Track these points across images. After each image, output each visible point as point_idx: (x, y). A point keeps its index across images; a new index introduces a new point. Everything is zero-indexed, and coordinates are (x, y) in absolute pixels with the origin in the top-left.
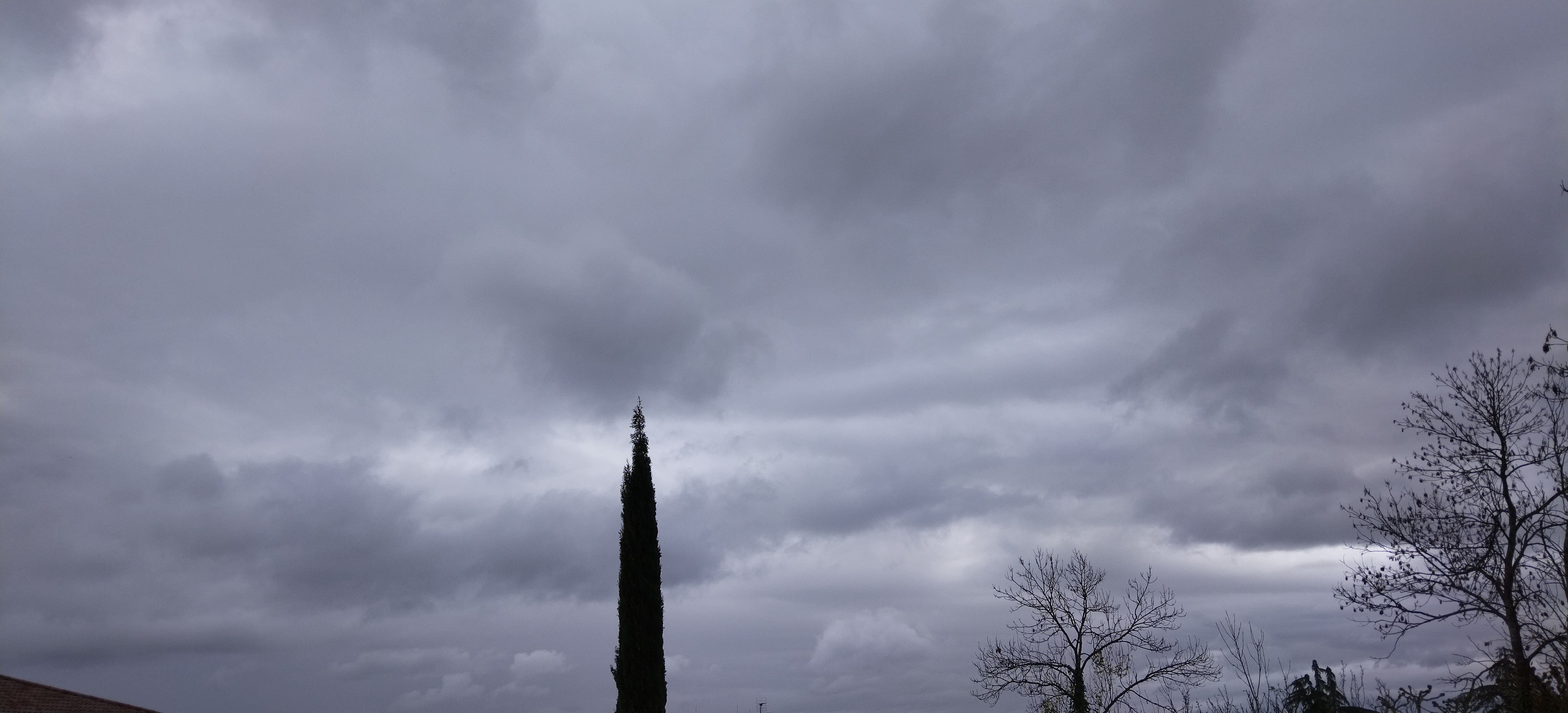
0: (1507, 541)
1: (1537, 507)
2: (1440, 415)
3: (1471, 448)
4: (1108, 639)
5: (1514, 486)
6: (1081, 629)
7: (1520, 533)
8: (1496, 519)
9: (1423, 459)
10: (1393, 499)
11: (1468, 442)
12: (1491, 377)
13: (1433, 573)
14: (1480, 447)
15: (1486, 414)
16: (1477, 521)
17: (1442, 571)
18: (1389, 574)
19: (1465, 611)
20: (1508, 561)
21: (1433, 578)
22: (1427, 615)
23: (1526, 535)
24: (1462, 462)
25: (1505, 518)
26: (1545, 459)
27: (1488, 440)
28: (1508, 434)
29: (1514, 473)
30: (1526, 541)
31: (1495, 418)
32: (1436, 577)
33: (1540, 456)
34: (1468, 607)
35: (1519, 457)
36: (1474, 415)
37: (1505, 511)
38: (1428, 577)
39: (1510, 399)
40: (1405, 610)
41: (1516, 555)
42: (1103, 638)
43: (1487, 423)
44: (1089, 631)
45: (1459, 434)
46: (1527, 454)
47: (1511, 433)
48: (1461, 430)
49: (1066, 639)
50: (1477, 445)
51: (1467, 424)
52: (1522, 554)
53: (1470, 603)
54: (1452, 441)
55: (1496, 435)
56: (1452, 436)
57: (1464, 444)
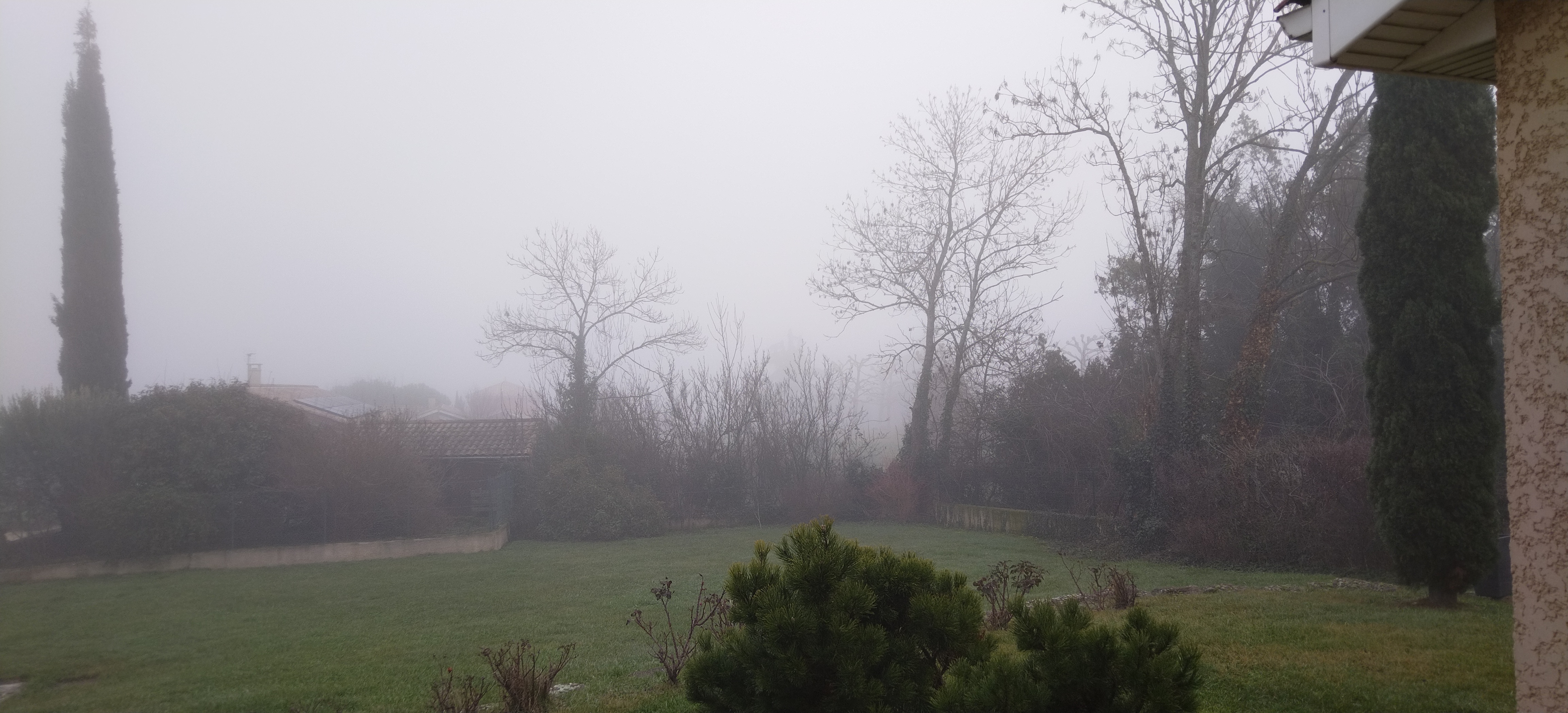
0: (941, 249)
1: (967, 223)
2: (915, 136)
3: (932, 168)
4: (612, 309)
5: (957, 204)
6: (588, 300)
7: (952, 243)
8: (938, 229)
9: (896, 173)
10: (867, 206)
11: (932, 163)
12: (959, 110)
13: (885, 271)
14: (939, 169)
15: (949, 142)
16: (924, 231)
17: (890, 269)
18: (852, 268)
19: (900, 303)
20: (938, 266)
21: (884, 274)
22: (873, 305)
23: (956, 245)
24: (924, 179)
25: (944, 230)
26: (982, 185)
27: (946, 163)
28: (961, 161)
29: (958, 194)
30: (955, 250)
31: (954, 146)
32: (886, 274)
33: (979, 181)
34: (903, 300)
35: (964, 181)
36: (941, 140)
37: (945, 224)
38: (880, 273)
39: (969, 131)
40: (857, 300)
41: (945, 261)
42: (608, 308)
43: (949, 149)
44: (595, 301)
45: (926, 156)
46: (971, 179)
47: (963, 161)
48: (928, 152)
49: (573, 308)
50: (937, 167)
51: (934, 147)
52: (949, 261)
53: (905, 298)
54: (920, 160)
55: (953, 159)
56: (920, 156)
57: (928, 164)
